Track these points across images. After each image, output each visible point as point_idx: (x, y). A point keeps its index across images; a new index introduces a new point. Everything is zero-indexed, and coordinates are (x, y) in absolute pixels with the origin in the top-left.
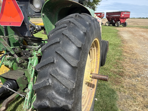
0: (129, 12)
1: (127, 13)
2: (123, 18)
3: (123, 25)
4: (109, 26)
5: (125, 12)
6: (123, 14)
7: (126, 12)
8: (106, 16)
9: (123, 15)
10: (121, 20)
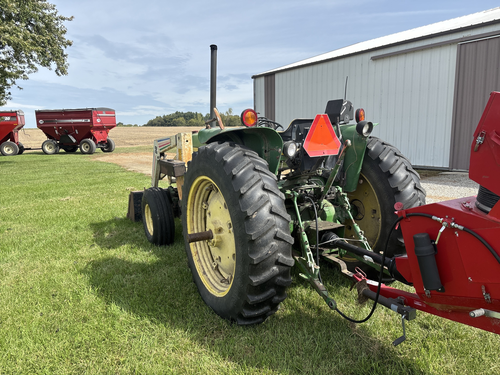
0: (112, 111)
1: (106, 113)
2: (100, 128)
3: (102, 149)
4: (56, 153)
5: (101, 110)
6: (98, 117)
7: (104, 112)
8: (38, 124)
9: (98, 121)
10: (96, 133)
